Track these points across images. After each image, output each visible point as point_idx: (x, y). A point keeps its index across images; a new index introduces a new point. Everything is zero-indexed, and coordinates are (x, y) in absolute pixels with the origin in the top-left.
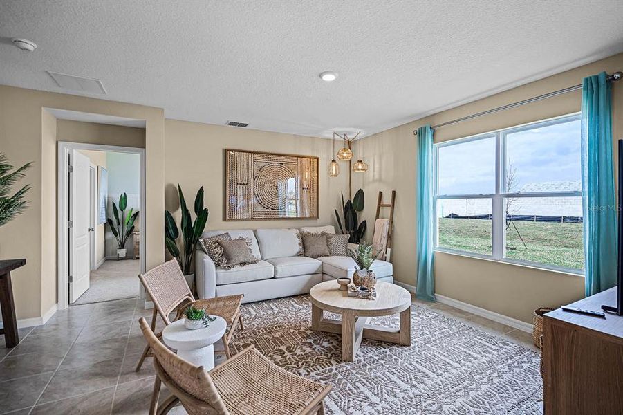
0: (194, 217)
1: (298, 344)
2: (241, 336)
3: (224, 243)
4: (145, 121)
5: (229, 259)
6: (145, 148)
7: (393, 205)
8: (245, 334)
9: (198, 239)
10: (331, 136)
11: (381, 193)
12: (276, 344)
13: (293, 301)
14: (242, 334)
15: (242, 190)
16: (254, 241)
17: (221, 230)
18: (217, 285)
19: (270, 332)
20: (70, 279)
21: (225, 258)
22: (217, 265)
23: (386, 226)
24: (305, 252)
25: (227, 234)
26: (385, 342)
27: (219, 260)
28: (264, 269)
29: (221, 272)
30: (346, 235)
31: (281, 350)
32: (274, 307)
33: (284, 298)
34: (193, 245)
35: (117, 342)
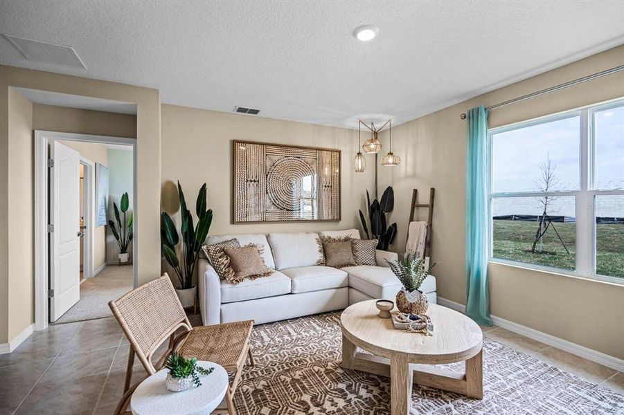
0: (196, 220)
1: (327, 392)
2: (251, 377)
3: (231, 252)
4: (136, 105)
5: (236, 271)
6: (136, 138)
7: (432, 206)
8: (256, 372)
9: (201, 246)
10: (355, 125)
11: (416, 191)
12: (297, 390)
13: (314, 322)
14: (252, 373)
15: (252, 189)
16: (267, 248)
17: (229, 235)
18: (222, 303)
19: (288, 371)
20: (51, 293)
21: (232, 269)
22: (222, 279)
23: (424, 231)
24: (326, 261)
25: (235, 239)
26: (446, 392)
27: (225, 272)
28: (279, 282)
29: (227, 287)
30: (374, 241)
31: (304, 403)
32: (291, 331)
33: (303, 317)
34: (195, 253)
35: (92, 382)
